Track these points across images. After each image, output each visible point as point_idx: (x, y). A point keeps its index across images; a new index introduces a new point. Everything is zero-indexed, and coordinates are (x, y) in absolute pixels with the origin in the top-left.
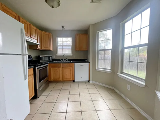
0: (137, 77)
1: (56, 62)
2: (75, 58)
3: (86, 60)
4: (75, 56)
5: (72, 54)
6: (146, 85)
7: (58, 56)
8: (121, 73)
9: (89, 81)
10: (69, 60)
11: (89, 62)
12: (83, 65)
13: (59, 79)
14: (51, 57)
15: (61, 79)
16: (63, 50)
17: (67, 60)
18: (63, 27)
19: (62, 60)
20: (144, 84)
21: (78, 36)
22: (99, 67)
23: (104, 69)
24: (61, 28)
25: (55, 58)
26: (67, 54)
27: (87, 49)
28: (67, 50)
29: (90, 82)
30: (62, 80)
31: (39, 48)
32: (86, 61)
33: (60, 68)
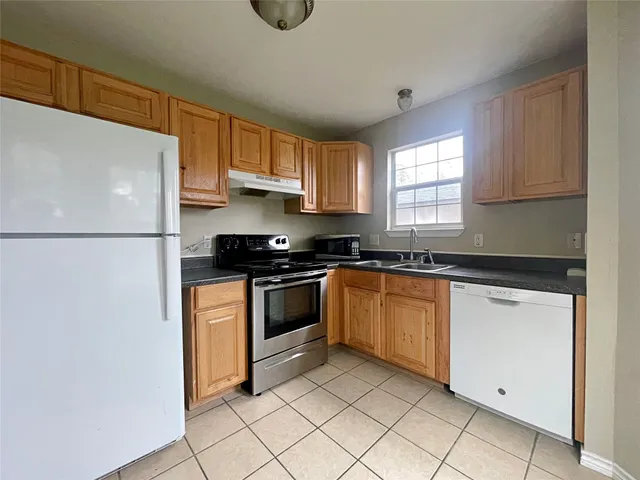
1: (379, 264)
2: (479, 247)
4: (479, 240)
5: (462, 227)
7: (390, 235)
10: (441, 259)
11: (579, 293)
12: (512, 302)
13: (373, 348)
14: (357, 239)
15: (378, 352)
16: (415, 206)
17: (427, 261)
18: (404, 94)
19: (407, 256)
25: (378, 246)
26: (437, 224)
28: (436, 204)
31: (309, 206)
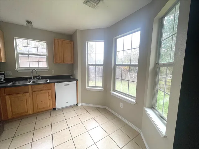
0: (128, 95)
2: (53, 74)
3: (72, 75)
4: (53, 71)
5: (48, 69)
6: (136, 103)
7: (19, 71)
8: (113, 91)
9: (77, 105)
10: (43, 78)
11: (77, 80)
12: (68, 85)
13: (27, 112)
15: (30, 112)
16: (29, 60)
17: (39, 79)
18: (29, 22)
19: (30, 78)
20: (134, 101)
21: (59, 42)
22: (89, 85)
23: (95, 87)
24: (25, 24)
26: (39, 67)
27: (73, 62)
28: (38, 61)
29: (79, 105)
30: (32, 113)
32: (71, 77)
33: (28, 95)
